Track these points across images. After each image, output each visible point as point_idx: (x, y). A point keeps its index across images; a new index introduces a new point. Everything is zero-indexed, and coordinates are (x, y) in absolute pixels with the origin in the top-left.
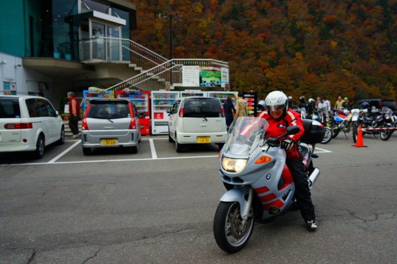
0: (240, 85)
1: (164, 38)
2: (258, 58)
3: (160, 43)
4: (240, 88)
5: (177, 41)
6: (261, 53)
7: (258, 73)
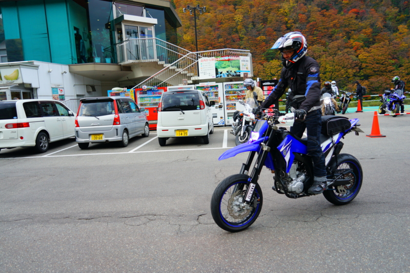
0: (327, 70)
1: (244, 29)
2: (349, 38)
3: (240, 35)
4: (327, 73)
5: (257, 31)
6: (353, 32)
7: (349, 55)
